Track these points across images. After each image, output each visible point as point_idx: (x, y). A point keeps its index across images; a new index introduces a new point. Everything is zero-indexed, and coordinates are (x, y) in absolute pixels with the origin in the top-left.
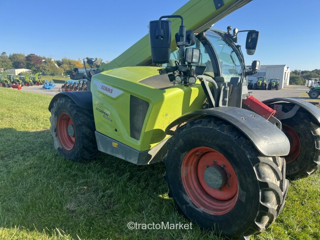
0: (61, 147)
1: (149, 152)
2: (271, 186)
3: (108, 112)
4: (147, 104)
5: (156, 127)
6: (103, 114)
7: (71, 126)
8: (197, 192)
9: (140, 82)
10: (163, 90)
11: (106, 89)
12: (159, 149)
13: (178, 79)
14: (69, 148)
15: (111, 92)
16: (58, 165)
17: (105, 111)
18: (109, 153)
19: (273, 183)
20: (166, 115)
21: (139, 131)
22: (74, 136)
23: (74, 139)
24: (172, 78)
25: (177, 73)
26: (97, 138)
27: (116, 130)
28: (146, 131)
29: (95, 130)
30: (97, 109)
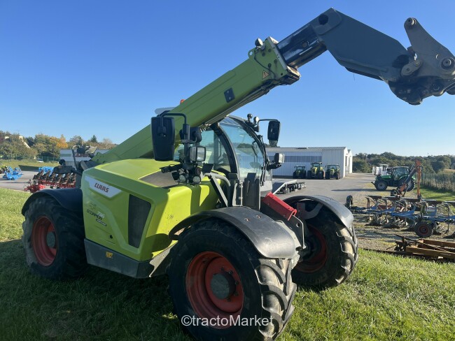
0: (36, 262)
1: (151, 263)
2: (271, 289)
3: (102, 215)
4: (148, 205)
5: (159, 232)
6: (96, 217)
7: (51, 233)
8: (204, 305)
9: (142, 179)
10: (167, 188)
11: (101, 187)
12: (164, 257)
13: (182, 178)
14: (48, 262)
15: (107, 191)
16: (32, 285)
17: (99, 213)
18: (101, 266)
19: (274, 286)
20: (172, 217)
21: (139, 237)
22: (55, 248)
23: (54, 251)
24: (176, 177)
25: (181, 171)
26: (87, 247)
27: (111, 237)
28: (147, 236)
29: (84, 237)
30: (88, 211)
